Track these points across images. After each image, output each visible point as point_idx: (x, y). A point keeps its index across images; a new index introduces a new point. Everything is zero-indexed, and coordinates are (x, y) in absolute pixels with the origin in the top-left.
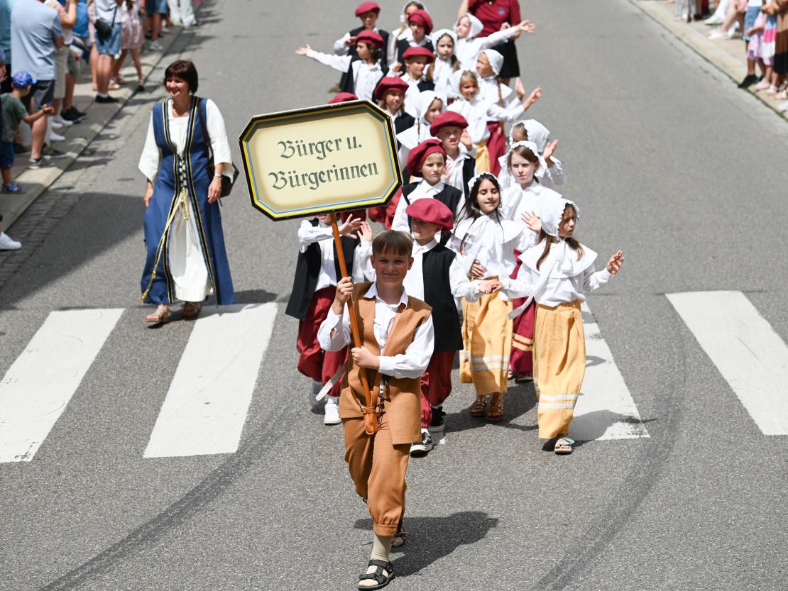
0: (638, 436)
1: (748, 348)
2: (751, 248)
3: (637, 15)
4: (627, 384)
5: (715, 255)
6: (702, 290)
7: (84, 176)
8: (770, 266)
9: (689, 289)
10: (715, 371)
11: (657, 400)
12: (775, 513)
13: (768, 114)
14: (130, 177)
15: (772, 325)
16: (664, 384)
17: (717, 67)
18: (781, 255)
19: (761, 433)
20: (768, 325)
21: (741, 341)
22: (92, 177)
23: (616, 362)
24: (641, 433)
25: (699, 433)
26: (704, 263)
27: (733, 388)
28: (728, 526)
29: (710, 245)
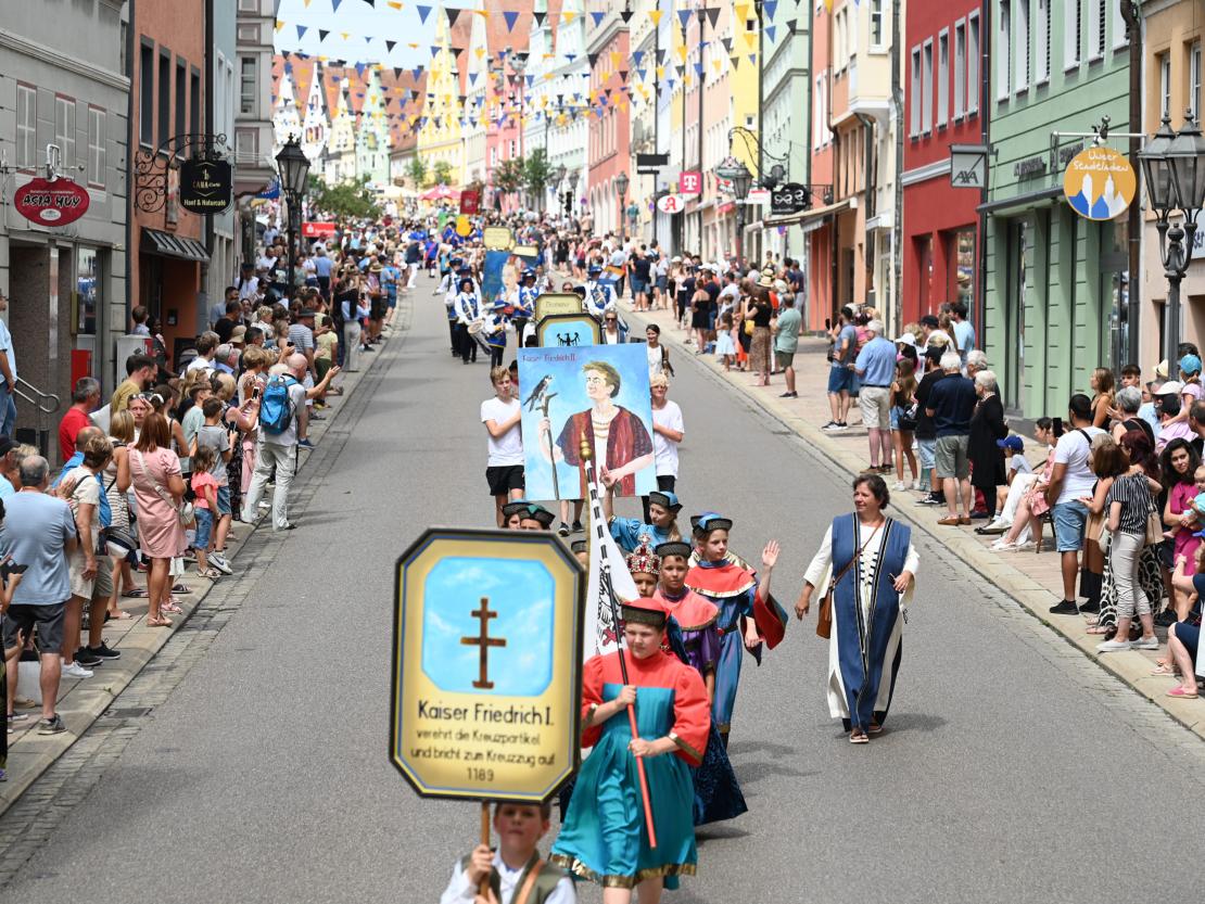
2: (1055, 848)
5: (1004, 858)
7: (107, 746)
8: (1081, 873)
13: (1075, 657)
14: (174, 745)
17: (1002, 591)
18: (1096, 856)
22: (119, 747)
26: (989, 869)
29: (997, 843)
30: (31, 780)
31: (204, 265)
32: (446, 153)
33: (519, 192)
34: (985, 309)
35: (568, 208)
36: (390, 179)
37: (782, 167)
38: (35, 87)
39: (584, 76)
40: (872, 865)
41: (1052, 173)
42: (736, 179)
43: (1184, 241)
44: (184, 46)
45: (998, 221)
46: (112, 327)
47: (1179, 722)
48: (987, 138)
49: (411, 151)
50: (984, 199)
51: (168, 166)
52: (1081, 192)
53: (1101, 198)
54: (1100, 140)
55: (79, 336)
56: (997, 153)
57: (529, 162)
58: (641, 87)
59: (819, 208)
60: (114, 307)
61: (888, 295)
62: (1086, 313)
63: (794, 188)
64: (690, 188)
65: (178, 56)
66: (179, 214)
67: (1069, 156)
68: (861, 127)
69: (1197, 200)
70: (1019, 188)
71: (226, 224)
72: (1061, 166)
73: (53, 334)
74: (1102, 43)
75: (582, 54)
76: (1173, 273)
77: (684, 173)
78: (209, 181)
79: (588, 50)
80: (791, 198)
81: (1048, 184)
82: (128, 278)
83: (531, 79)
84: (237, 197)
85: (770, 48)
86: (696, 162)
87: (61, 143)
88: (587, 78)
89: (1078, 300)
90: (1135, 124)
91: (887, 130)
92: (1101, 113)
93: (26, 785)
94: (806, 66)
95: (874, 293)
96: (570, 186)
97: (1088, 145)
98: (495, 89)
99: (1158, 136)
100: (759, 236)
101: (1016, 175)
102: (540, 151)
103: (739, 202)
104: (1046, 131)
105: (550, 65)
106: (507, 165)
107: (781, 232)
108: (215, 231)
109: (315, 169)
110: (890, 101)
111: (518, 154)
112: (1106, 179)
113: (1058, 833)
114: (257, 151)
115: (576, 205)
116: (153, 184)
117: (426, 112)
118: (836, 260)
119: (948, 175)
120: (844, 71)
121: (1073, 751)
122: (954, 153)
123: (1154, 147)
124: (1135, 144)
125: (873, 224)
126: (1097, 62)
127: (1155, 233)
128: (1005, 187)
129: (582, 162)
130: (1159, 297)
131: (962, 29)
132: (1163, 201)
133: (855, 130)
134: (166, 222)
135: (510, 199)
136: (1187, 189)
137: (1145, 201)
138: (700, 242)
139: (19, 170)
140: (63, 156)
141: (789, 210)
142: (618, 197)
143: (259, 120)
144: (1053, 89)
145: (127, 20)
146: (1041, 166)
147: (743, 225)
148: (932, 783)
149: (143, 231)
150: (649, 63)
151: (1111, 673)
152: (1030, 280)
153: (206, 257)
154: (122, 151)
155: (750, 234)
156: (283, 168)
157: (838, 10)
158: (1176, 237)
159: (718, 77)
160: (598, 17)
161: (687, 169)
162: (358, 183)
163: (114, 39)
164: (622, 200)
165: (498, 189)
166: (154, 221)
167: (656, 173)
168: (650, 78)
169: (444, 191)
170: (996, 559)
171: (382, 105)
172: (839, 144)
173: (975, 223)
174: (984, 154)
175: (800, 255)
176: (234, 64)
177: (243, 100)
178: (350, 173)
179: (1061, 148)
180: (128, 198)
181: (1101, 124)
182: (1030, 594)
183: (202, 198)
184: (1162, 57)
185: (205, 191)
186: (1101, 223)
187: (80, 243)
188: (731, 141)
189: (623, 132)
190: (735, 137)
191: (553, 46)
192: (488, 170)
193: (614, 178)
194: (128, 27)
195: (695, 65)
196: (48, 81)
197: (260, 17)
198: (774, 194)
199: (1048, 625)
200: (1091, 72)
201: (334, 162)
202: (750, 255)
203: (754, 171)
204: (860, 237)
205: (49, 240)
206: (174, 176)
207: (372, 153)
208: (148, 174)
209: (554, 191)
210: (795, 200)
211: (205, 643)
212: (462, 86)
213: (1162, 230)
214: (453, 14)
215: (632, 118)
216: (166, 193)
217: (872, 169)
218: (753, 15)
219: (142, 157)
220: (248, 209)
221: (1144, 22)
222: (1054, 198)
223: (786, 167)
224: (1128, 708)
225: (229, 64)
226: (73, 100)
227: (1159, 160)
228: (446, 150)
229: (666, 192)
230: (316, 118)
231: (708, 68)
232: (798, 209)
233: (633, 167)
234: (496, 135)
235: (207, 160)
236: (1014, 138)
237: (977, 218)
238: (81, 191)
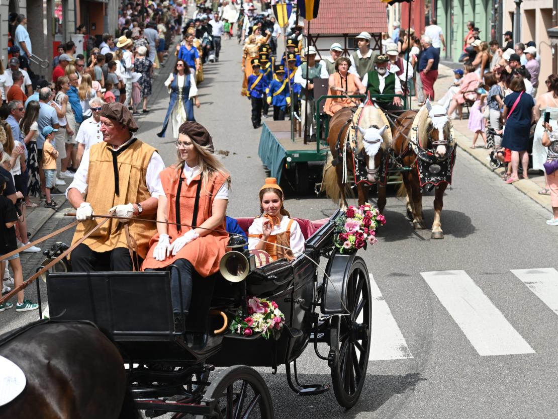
0: (406, 358)
1: (469, 304)
2: (469, 245)
4: (399, 327)
5: (449, 249)
8: (481, 255)
9: (434, 270)
10: (450, 318)
11: (417, 336)
12: (488, 402)
13: (476, 164)
15: (483, 290)
16: (420, 326)
18: (487, 248)
19: (478, 354)
20: (481, 290)
21: (465, 300)
23: (392, 314)
24: (408, 355)
25: (442, 355)
26: (442, 253)
27: (461, 327)
28: (461, 410)
29: (445, 243)
30: (45, 221)
31: (107, 4)
46: (69, 31)
47: (522, 192)
55: (56, 35)
60: (70, 23)
62: (480, 17)
82: (75, 10)
89: (476, 13)
93: (43, 223)
130: (511, 10)
153: (107, 1)
199: (465, 151)
224: (499, 185)
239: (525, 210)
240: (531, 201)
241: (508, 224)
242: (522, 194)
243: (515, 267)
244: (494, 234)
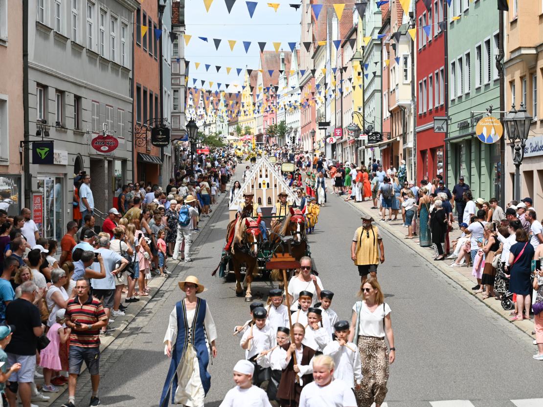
2: (474, 377)
3: (413, 254)
5: (455, 381)
6: (449, 399)
7: (126, 341)
8: (484, 386)
9: (442, 399)
14: (150, 341)
17: (455, 282)
18: (490, 380)
26: (450, 385)
29: (453, 375)
31: (161, 166)
32: (249, 123)
33: (276, 137)
34: (447, 177)
35: (294, 142)
36: (228, 133)
37: (372, 126)
38: (98, 102)
39: (299, 94)
40: (406, 384)
41: (472, 126)
42: (355, 131)
43: (521, 151)
44: (152, 86)
45: (452, 144)
47: (521, 330)
48: (447, 114)
49: (236, 122)
50: (446, 136)
51: (147, 130)
52: (482, 134)
53: (490, 135)
54: (489, 114)
55: (115, 192)
56: (451, 119)
57: (279, 126)
58: (320, 98)
59: (386, 141)
61: (412, 172)
62: (485, 178)
63: (376, 133)
64: (338, 134)
65: (150, 90)
66: (151, 147)
67: (478, 120)
68: (401, 111)
69: (525, 136)
70: (460, 133)
71: (168, 151)
72: (475, 124)
73: (106, 191)
74: (489, 78)
75: (297, 86)
76: (517, 163)
77: (336, 129)
78: (162, 135)
79: (300, 84)
80: (375, 137)
81: (470, 130)
82: (133, 171)
83: (279, 96)
84: (172, 141)
85: (367, 82)
86: (340, 125)
87: (108, 122)
88: (300, 95)
89: (482, 173)
90: (502, 107)
91: (410, 112)
92: (490, 104)
94: (380, 89)
95: (406, 172)
96: (294, 134)
97: (484, 116)
98: (266, 99)
99: (510, 112)
100: (364, 151)
101: (458, 127)
102: (283, 122)
103: (356, 139)
104: (469, 111)
105: (286, 91)
106: (271, 127)
107: (372, 150)
108: (164, 153)
109: (201, 130)
110: (411, 101)
111: (275, 123)
112: (492, 128)
113: (475, 371)
114: (179, 124)
115: (297, 141)
116: (141, 137)
117: (241, 108)
118: (392, 160)
119: (433, 128)
120: (394, 90)
121: (481, 341)
122: (435, 120)
123: (509, 116)
124: (502, 115)
125: (405, 146)
126: (487, 85)
127: (510, 148)
128: (454, 131)
129: (298, 125)
130: (512, 172)
131: (437, 74)
132: (513, 136)
133: (398, 112)
134: (147, 150)
135: (272, 140)
136: (522, 131)
137: (506, 136)
138: (342, 154)
139: (93, 133)
140: (109, 127)
141: (375, 142)
142: (312, 138)
143: (180, 113)
144: (471, 96)
145: (131, 77)
146: (467, 124)
147: (358, 147)
148: (428, 353)
149: (138, 154)
150: (322, 89)
151: (495, 311)
152: (464, 166)
153: (161, 163)
154: (130, 125)
155: (360, 151)
156: (188, 130)
157: (391, 68)
158: (518, 150)
159: (348, 93)
160: (303, 72)
161: (337, 127)
162: (217, 135)
163: (126, 84)
164: (313, 139)
165: (268, 136)
166: (142, 150)
167: (326, 129)
168: (323, 94)
169: (248, 137)
170: (452, 269)
171: (225, 106)
172: (393, 117)
173: (443, 146)
174: (446, 120)
175: (378, 157)
176: (171, 92)
177: (174, 105)
178: (214, 131)
179: (475, 117)
180: (132, 142)
181: (489, 108)
182: (465, 282)
183: (159, 141)
184: (512, 83)
185: (160, 139)
186: (490, 145)
187: (115, 158)
188: (353, 117)
189: (313, 114)
190: (354, 115)
191: (287, 83)
192: (264, 129)
193: (310, 131)
194: (132, 80)
195: (339, 89)
196: (103, 100)
197: (180, 75)
198: (369, 136)
200: (485, 89)
201: (208, 127)
202: (361, 159)
203: (361, 128)
204: (401, 151)
205: (104, 157)
206: (149, 134)
207: (223, 123)
208: (139, 133)
209: (288, 136)
210: (376, 138)
211: (162, 303)
212: (254, 99)
213: (513, 147)
214: (250, 72)
215: (317, 109)
216: (146, 140)
217: (405, 126)
218: (361, 70)
219: (137, 127)
220: (177, 145)
221: (505, 70)
222: (472, 136)
223: (373, 126)
224: (502, 325)
225: (169, 92)
226: (112, 107)
227: (511, 121)
228: (249, 122)
229: (329, 136)
230: (201, 111)
231: (344, 90)
232: (378, 141)
233: (317, 127)
234: (267, 116)
235: (161, 127)
236: (458, 114)
237: (444, 144)
238: (116, 140)
239: (524, 346)
240: (530, 338)
241: (509, 358)
242: (522, 332)
243: (515, 397)
244: (496, 368)
